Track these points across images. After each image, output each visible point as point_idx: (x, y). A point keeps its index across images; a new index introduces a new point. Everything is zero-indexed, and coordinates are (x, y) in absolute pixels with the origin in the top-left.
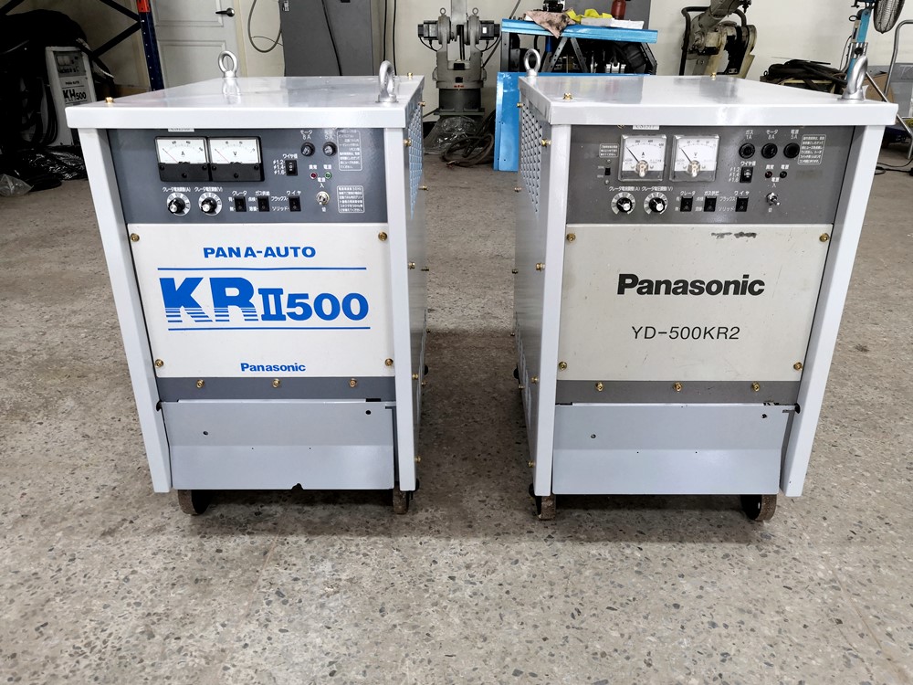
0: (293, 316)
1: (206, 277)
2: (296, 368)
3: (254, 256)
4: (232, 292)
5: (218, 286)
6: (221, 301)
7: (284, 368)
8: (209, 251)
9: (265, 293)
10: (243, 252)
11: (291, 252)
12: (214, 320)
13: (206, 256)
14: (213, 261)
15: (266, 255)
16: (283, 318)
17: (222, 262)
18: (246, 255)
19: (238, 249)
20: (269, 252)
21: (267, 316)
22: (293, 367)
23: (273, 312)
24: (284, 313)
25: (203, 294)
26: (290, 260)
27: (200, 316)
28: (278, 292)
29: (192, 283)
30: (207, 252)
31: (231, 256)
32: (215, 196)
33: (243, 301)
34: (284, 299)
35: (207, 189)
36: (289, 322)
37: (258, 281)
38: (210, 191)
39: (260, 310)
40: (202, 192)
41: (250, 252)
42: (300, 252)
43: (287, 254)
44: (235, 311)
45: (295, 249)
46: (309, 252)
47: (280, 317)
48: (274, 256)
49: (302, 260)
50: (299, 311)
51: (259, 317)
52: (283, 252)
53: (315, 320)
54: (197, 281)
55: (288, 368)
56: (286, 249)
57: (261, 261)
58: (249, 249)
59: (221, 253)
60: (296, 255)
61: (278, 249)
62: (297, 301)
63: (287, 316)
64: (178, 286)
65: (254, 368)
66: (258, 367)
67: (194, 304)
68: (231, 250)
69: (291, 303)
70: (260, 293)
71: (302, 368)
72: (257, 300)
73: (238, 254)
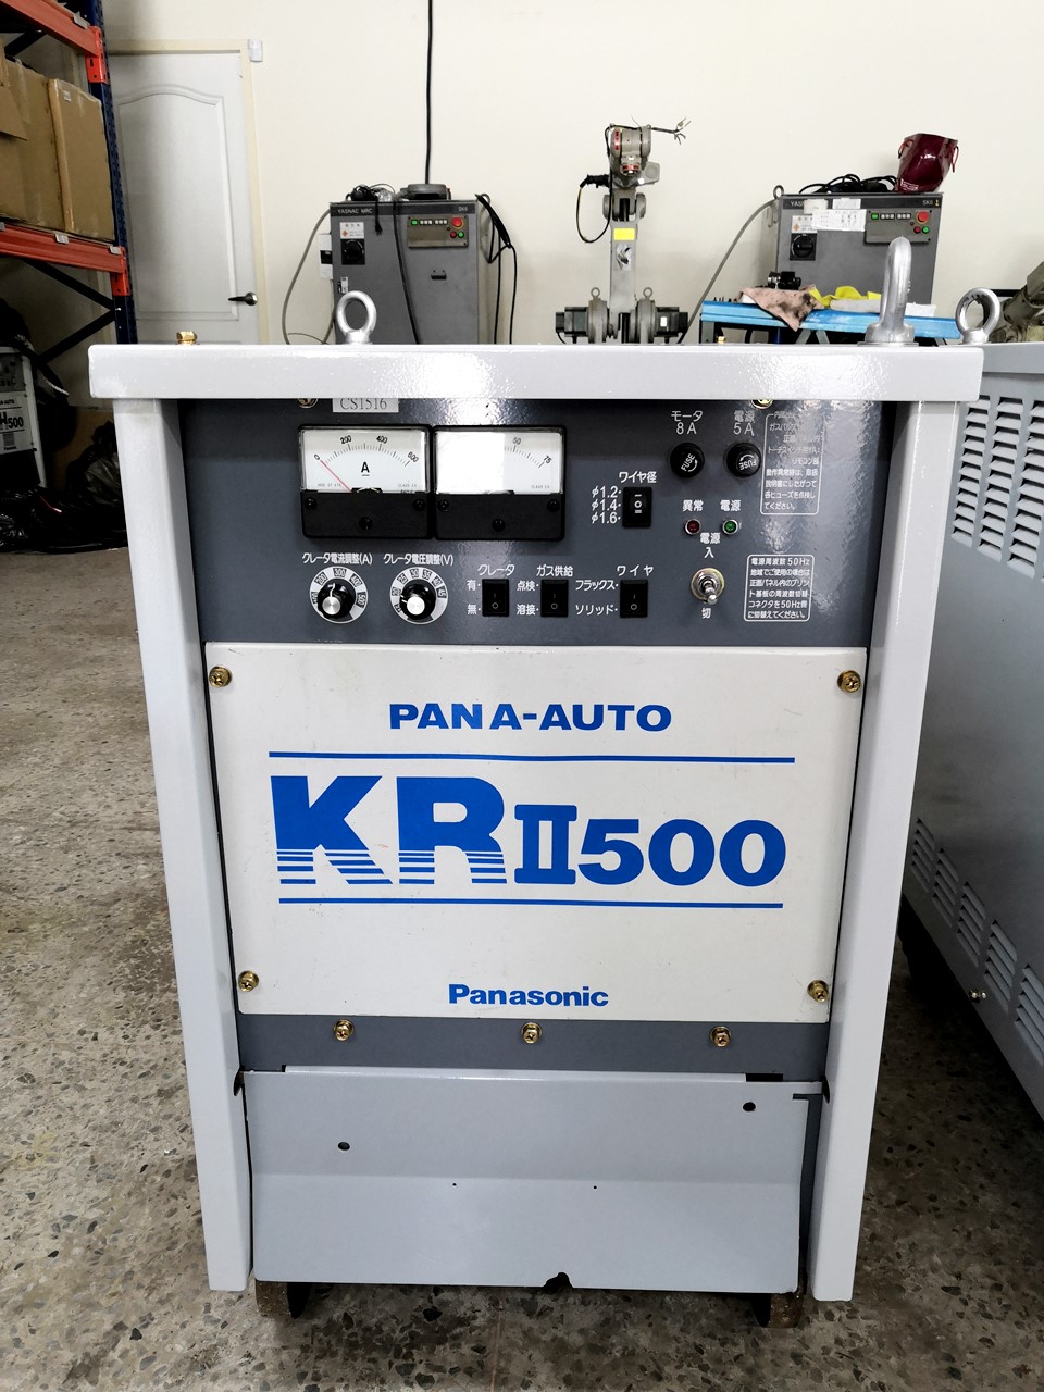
0: (595, 873)
1: (389, 774)
2: (584, 999)
3: (516, 726)
4: (449, 812)
5: (416, 797)
6: (418, 834)
7: (554, 998)
8: (404, 712)
9: (530, 815)
10: (488, 716)
11: (610, 717)
12: (395, 881)
13: (395, 724)
14: (411, 736)
15: (546, 724)
16: (569, 878)
17: (434, 739)
18: (496, 724)
19: (478, 708)
20: (554, 717)
21: (528, 873)
22: (577, 995)
23: (545, 861)
24: (573, 864)
25: (375, 820)
26: (607, 738)
27: (362, 870)
28: (562, 815)
29: (350, 790)
30: (397, 715)
31: (457, 724)
32: (432, 577)
33: (475, 836)
34: (577, 832)
35: (415, 558)
36: (584, 887)
37: (517, 787)
38: (423, 564)
39: (513, 857)
40: (402, 566)
41: (507, 716)
42: (631, 717)
43: (598, 721)
44: (450, 862)
45: (621, 711)
46: (654, 718)
47: (560, 874)
48: (566, 726)
49: (634, 739)
50: (610, 861)
51: (510, 875)
52: (588, 718)
53: (647, 883)
54: (365, 784)
55: (564, 998)
56: (598, 709)
57: (531, 739)
58: (505, 708)
59: (432, 718)
60: (620, 725)
61: (578, 709)
62: (609, 837)
63: (579, 873)
64: (314, 795)
65: (481, 997)
66: (492, 993)
67: (352, 841)
68: (458, 710)
69: (594, 842)
70: (517, 817)
71: (600, 999)
72: (508, 834)
73: (476, 722)
